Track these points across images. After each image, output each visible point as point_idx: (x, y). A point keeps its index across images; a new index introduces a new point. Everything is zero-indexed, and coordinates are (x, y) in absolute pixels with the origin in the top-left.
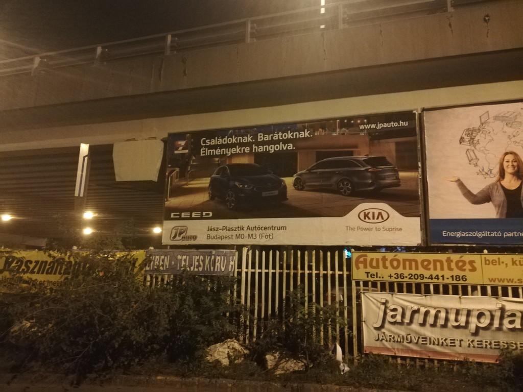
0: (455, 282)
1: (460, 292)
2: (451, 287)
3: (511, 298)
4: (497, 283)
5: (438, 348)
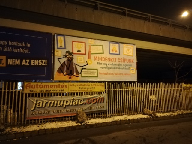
0: (60, 92)
1: (62, 95)
2: (59, 94)
3: (75, 96)
4: (72, 92)
5: (53, 114)
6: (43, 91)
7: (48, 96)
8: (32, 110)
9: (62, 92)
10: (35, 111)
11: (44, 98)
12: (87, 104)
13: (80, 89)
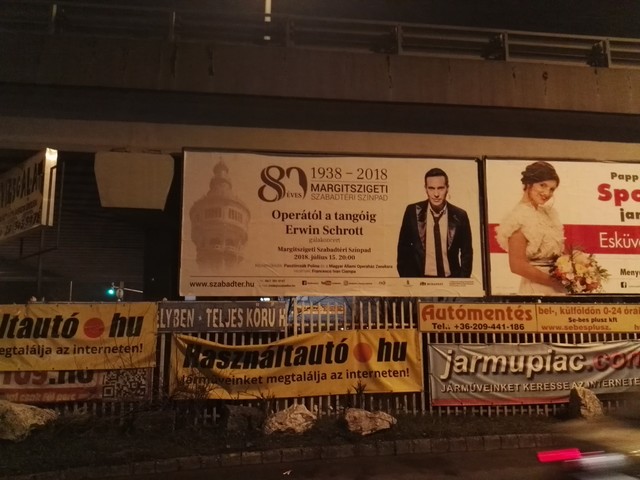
0: (514, 330)
1: (518, 340)
2: (510, 336)
4: (548, 330)
5: (499, 395)
6: (467, 326)
7: (482, 341)
8: (443, 380)
9: (519, 330)
10: (451, 382)
11: (471, 348)
12: (595, 370)
13: (572, 324)
